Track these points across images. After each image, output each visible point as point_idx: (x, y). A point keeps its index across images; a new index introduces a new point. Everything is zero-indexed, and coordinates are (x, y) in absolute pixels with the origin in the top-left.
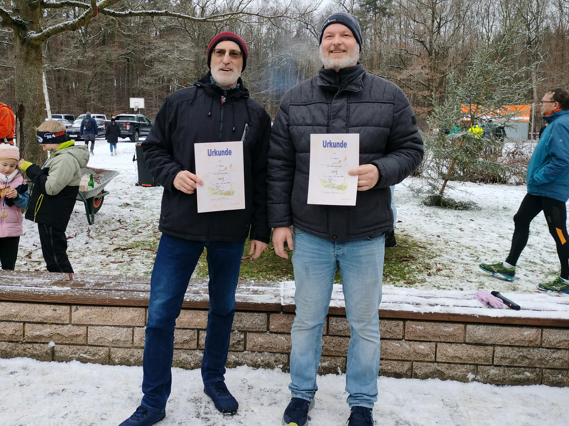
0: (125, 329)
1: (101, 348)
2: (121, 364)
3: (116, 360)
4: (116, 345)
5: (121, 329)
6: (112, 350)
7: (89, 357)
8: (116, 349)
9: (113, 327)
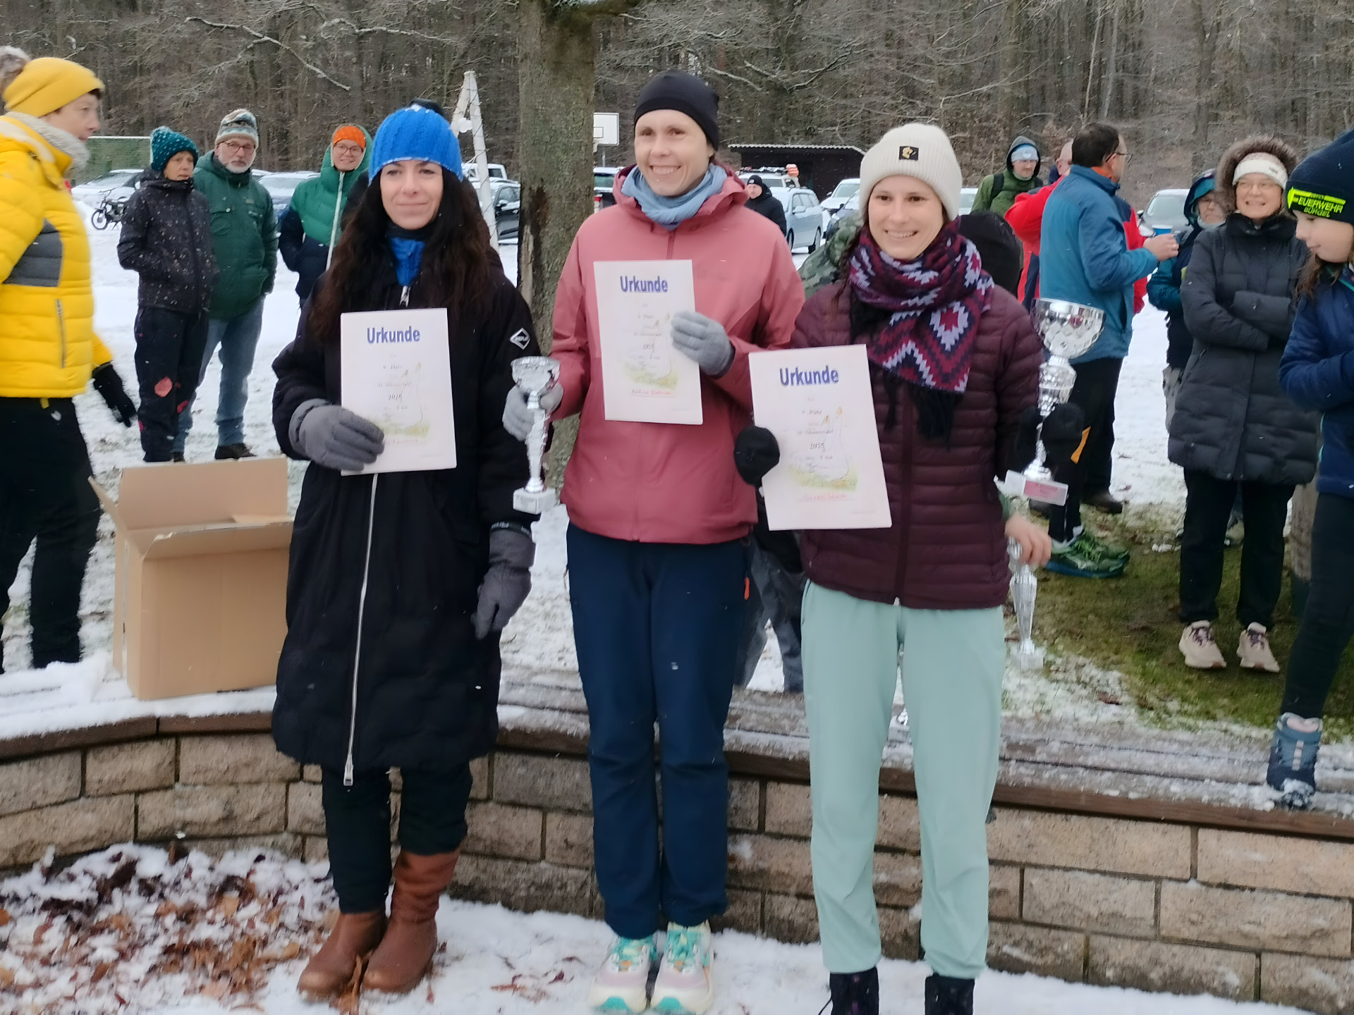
0: (1135, 885)
1: (1062, 934)
2: (1123, 983)
3: (1110, 973)
4: (1106, 929)
5: (1122, 882)
6: (1096, 942)
7: (1026, 957)
8: (1106, 940)
9: (1097, 876)
